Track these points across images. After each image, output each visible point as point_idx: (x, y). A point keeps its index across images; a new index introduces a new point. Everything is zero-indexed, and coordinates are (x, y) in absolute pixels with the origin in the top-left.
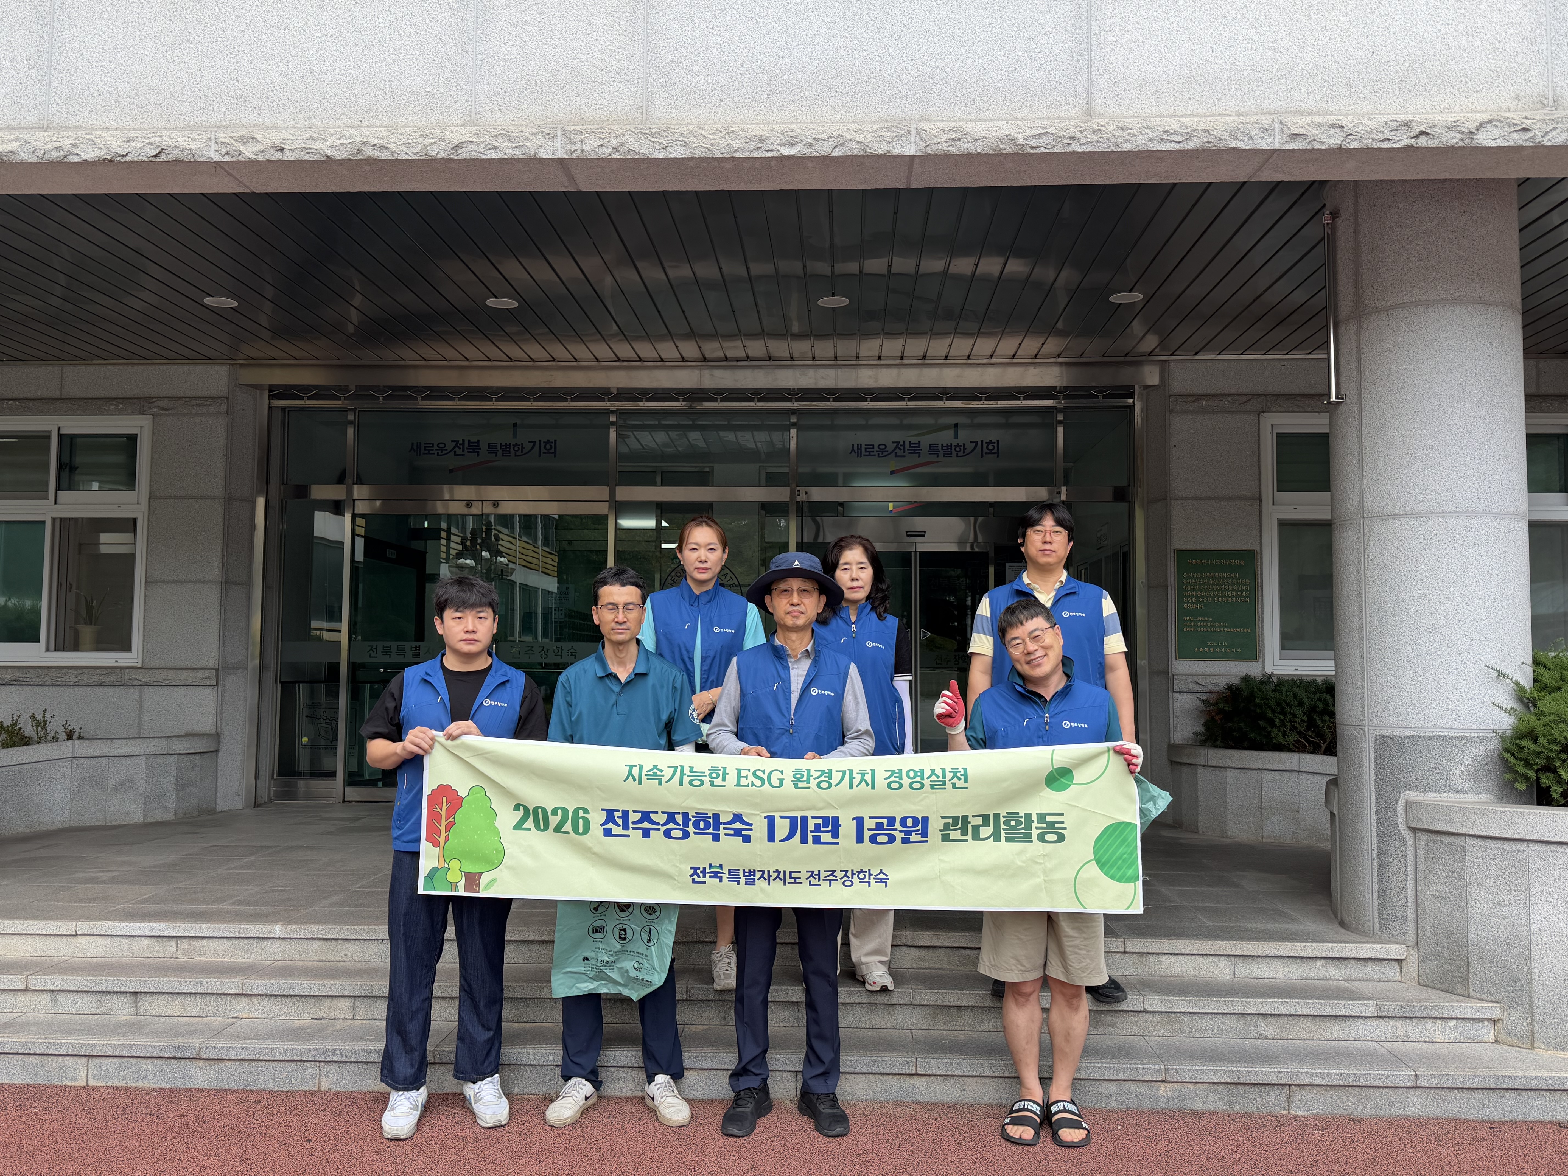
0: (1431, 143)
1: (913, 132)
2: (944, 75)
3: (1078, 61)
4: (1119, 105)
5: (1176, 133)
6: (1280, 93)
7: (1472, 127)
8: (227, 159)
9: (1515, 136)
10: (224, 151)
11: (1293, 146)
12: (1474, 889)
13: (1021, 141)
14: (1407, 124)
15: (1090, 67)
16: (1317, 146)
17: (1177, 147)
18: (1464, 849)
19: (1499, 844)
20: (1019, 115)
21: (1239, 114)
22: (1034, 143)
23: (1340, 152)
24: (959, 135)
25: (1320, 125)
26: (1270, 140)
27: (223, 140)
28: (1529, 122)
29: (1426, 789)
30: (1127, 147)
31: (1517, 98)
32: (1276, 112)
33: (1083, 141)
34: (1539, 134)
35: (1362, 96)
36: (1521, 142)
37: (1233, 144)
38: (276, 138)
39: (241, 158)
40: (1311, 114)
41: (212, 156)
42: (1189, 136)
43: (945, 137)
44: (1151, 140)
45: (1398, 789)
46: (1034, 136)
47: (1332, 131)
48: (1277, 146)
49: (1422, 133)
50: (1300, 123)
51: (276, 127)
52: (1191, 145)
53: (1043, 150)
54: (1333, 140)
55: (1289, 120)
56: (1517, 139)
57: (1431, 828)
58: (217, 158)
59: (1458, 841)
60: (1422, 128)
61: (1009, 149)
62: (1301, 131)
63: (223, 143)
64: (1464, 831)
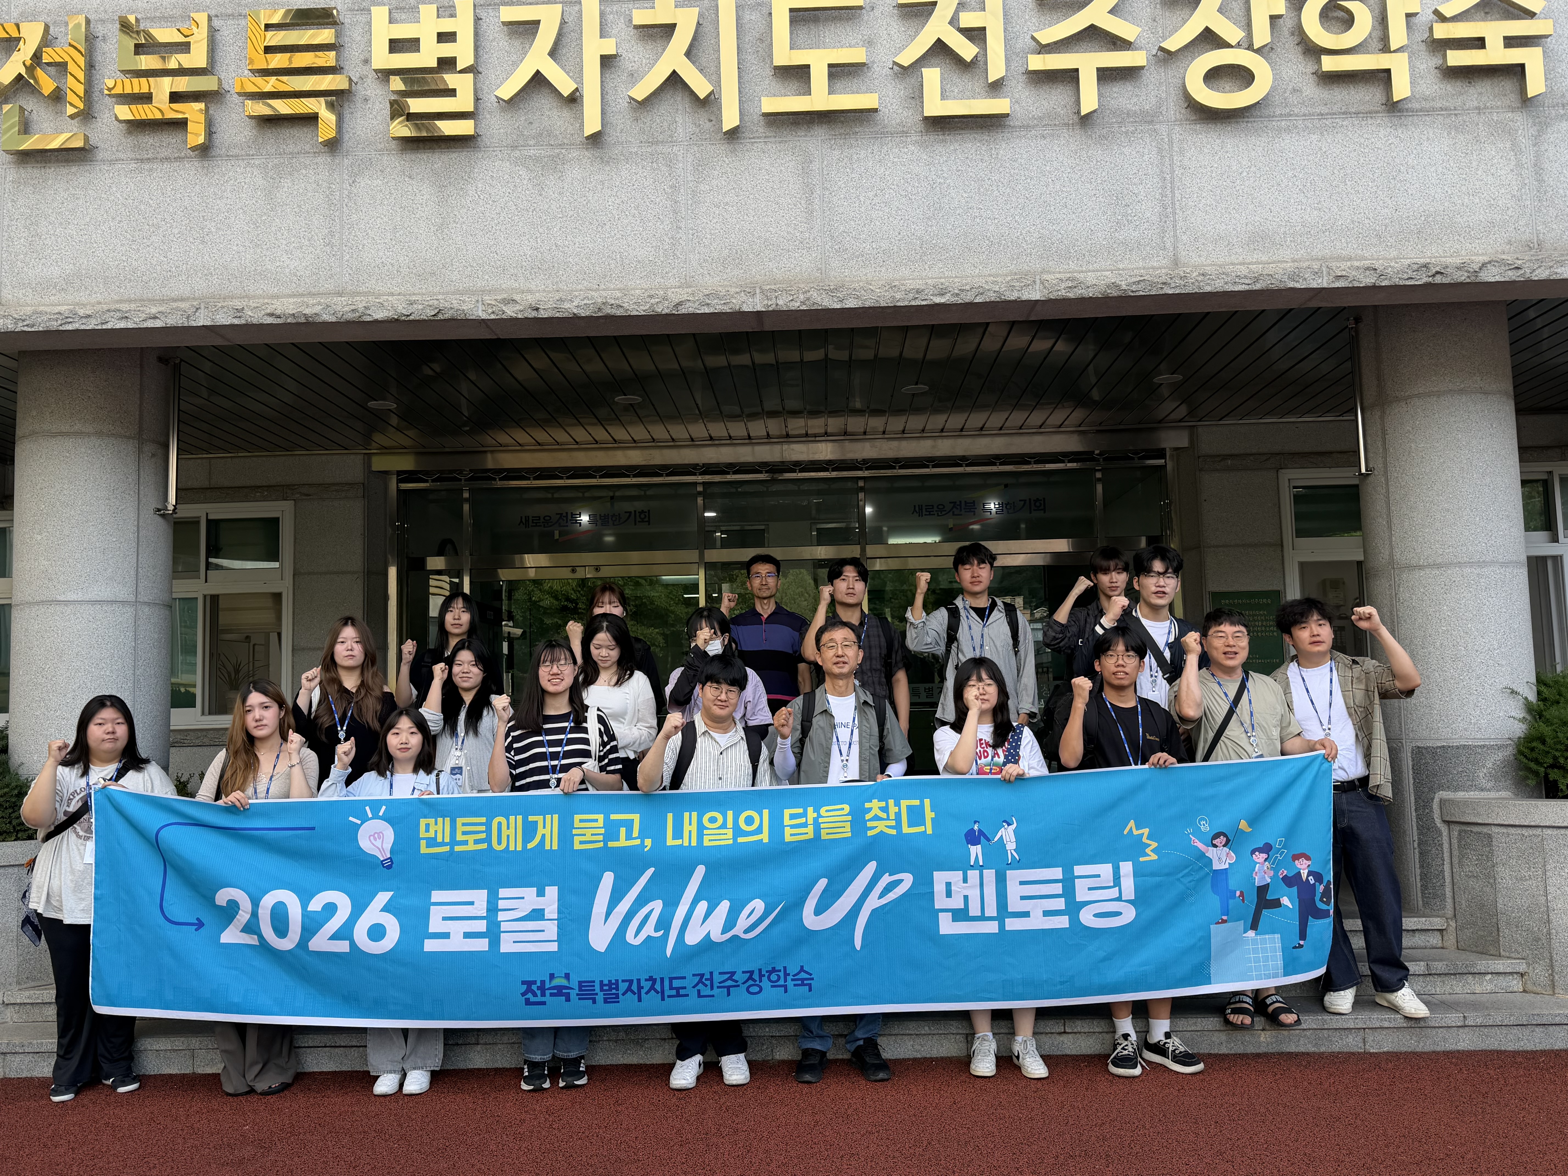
0: (1446, 280)
1: (1038, 282)
2: (1060, 236)
3: (1165, 222)
4: (1200, 256)
5: (1246, 277)
6: (1325, 243)
7: (1476, 267)
8: (493, 317)
9: (1510, 273)
10: (490, 311)
11: (1337, 285)
12: (1500, 868)
13: (1124, 287)
14: (1426, 266)
15: (1174, 226)
16: (1356, 284)
17: (1247, 288)
18: (1490, 836)
19: (1519, 831)
20: (1121, 266)
21: (1294, 261)
22: (1134, 288)
23: (1374, 288)
24: (1075, 283)
25: (1358, 268)
26: (1320, 281)
27: (489, 302)
28: (1520, 262)
29: (1456, 789)
30: (1208, 289)
31: (1510, 243)
32: (1324, 259)
33: (1173, 285)
34: (1528, 271)
35: (1389, 244)
36: (1514, 278)
37: (1291, 285)
38: (531, 299)
39: (504, 317)
40: (1350, 259)
41: (480, 314)
42: (1257, 280)
43: (1063, 285)
44: (1226, 283)
45: (1433, 791)
46: (1134, 283)
47: (1368, 272)
48: (1325, 285)
49: (1438, 273)
50: (1343, 267)
51: (530, 291)
52: (1258, 286)
53: (1141, 293)
54: (1368, 280)
55: (1334, 264)
56: (1511, 276)
57: (1462, 820)
58: (484, 316)
59: (1485, 830)
60: (1437, 269)
61: (1115, 293)
62: (1344, 273)
63: (489, 304)
64: (1490, 821)
